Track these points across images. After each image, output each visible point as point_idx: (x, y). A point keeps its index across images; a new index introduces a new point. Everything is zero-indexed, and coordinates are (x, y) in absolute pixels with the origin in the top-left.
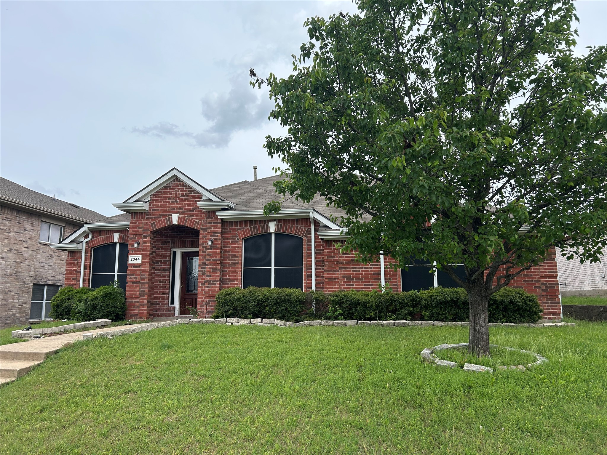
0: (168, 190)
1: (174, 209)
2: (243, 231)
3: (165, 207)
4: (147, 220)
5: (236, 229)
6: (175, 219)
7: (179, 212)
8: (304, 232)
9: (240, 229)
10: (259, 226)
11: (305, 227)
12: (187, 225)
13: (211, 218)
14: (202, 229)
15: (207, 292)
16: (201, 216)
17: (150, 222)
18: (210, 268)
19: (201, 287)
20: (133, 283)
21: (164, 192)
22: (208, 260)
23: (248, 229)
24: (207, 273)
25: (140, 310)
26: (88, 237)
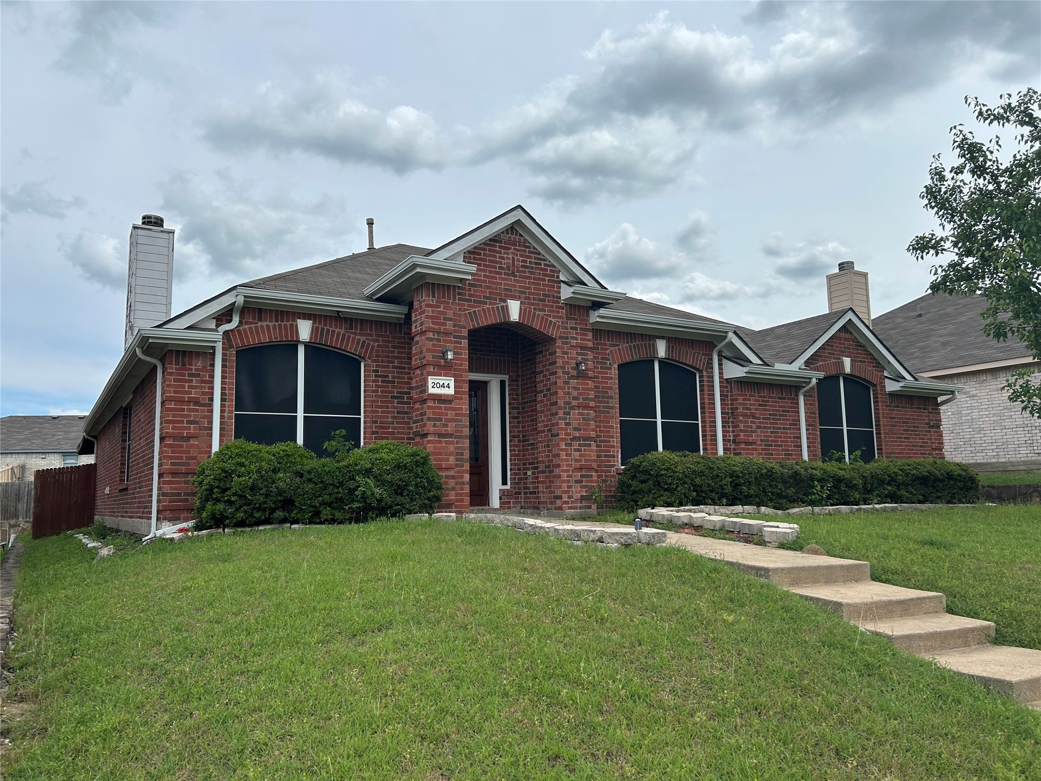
0: (497, 249)
1: (511, 291)
2: (619, 349)
3: (494, 283)
4: (459, 304)
5: (606, 345)
6: (514, 310)
7: (520, 298)
8: (704, 363)
9: (614, 346)
10: (642, 345)
11: (703, 354)
12: (536, 325)
13: (574, 319)
14: (561, 338)
15: (576, 460)
16: (558, 312)
17: (465, 310)
18: (579, 414)
19: (566, 450)
20: (440, 435)
21: (490, 251)
22: (575, 398)
23: (626, 347)
24: (575, 423)
25: (457, 495)
26: (230, 321)
